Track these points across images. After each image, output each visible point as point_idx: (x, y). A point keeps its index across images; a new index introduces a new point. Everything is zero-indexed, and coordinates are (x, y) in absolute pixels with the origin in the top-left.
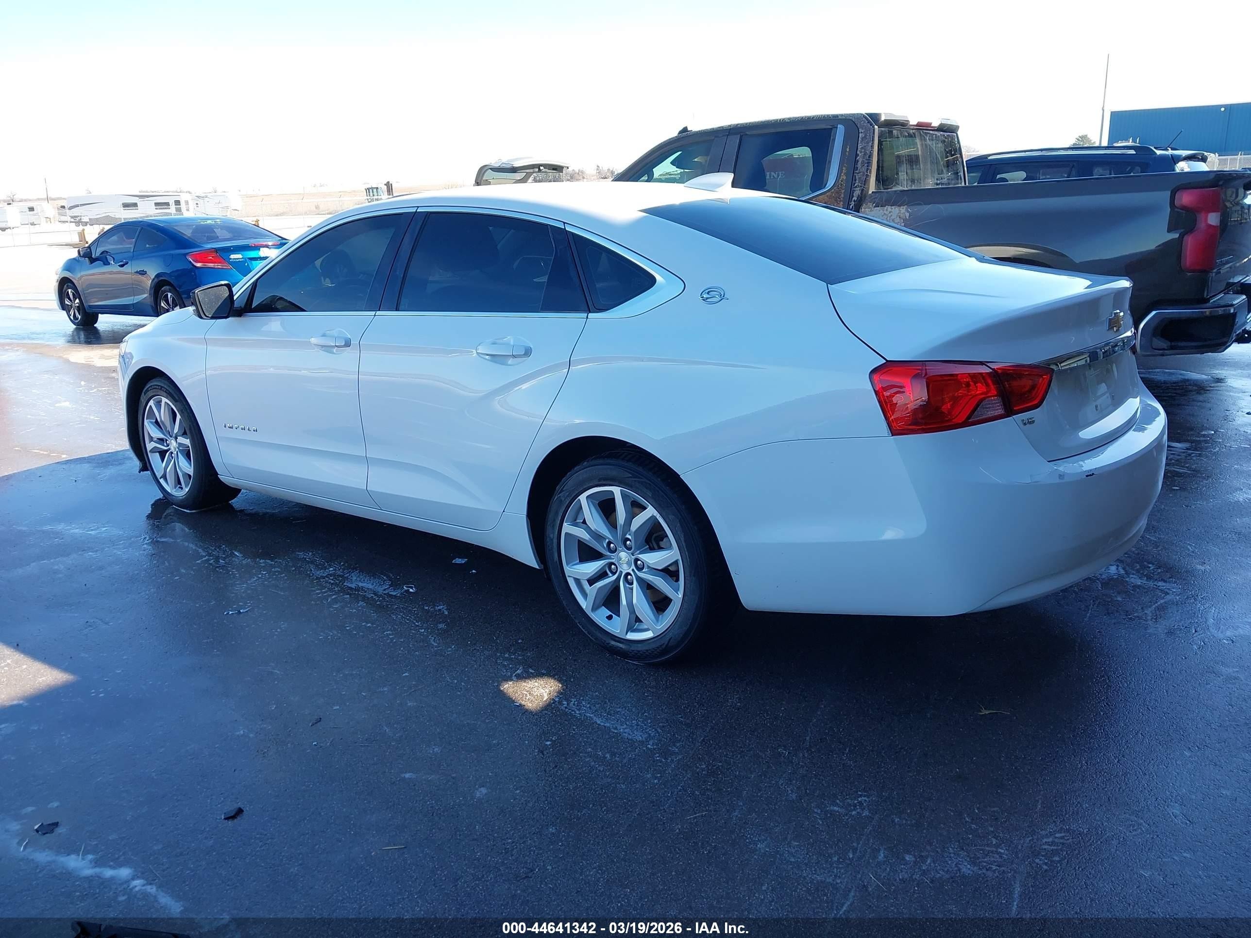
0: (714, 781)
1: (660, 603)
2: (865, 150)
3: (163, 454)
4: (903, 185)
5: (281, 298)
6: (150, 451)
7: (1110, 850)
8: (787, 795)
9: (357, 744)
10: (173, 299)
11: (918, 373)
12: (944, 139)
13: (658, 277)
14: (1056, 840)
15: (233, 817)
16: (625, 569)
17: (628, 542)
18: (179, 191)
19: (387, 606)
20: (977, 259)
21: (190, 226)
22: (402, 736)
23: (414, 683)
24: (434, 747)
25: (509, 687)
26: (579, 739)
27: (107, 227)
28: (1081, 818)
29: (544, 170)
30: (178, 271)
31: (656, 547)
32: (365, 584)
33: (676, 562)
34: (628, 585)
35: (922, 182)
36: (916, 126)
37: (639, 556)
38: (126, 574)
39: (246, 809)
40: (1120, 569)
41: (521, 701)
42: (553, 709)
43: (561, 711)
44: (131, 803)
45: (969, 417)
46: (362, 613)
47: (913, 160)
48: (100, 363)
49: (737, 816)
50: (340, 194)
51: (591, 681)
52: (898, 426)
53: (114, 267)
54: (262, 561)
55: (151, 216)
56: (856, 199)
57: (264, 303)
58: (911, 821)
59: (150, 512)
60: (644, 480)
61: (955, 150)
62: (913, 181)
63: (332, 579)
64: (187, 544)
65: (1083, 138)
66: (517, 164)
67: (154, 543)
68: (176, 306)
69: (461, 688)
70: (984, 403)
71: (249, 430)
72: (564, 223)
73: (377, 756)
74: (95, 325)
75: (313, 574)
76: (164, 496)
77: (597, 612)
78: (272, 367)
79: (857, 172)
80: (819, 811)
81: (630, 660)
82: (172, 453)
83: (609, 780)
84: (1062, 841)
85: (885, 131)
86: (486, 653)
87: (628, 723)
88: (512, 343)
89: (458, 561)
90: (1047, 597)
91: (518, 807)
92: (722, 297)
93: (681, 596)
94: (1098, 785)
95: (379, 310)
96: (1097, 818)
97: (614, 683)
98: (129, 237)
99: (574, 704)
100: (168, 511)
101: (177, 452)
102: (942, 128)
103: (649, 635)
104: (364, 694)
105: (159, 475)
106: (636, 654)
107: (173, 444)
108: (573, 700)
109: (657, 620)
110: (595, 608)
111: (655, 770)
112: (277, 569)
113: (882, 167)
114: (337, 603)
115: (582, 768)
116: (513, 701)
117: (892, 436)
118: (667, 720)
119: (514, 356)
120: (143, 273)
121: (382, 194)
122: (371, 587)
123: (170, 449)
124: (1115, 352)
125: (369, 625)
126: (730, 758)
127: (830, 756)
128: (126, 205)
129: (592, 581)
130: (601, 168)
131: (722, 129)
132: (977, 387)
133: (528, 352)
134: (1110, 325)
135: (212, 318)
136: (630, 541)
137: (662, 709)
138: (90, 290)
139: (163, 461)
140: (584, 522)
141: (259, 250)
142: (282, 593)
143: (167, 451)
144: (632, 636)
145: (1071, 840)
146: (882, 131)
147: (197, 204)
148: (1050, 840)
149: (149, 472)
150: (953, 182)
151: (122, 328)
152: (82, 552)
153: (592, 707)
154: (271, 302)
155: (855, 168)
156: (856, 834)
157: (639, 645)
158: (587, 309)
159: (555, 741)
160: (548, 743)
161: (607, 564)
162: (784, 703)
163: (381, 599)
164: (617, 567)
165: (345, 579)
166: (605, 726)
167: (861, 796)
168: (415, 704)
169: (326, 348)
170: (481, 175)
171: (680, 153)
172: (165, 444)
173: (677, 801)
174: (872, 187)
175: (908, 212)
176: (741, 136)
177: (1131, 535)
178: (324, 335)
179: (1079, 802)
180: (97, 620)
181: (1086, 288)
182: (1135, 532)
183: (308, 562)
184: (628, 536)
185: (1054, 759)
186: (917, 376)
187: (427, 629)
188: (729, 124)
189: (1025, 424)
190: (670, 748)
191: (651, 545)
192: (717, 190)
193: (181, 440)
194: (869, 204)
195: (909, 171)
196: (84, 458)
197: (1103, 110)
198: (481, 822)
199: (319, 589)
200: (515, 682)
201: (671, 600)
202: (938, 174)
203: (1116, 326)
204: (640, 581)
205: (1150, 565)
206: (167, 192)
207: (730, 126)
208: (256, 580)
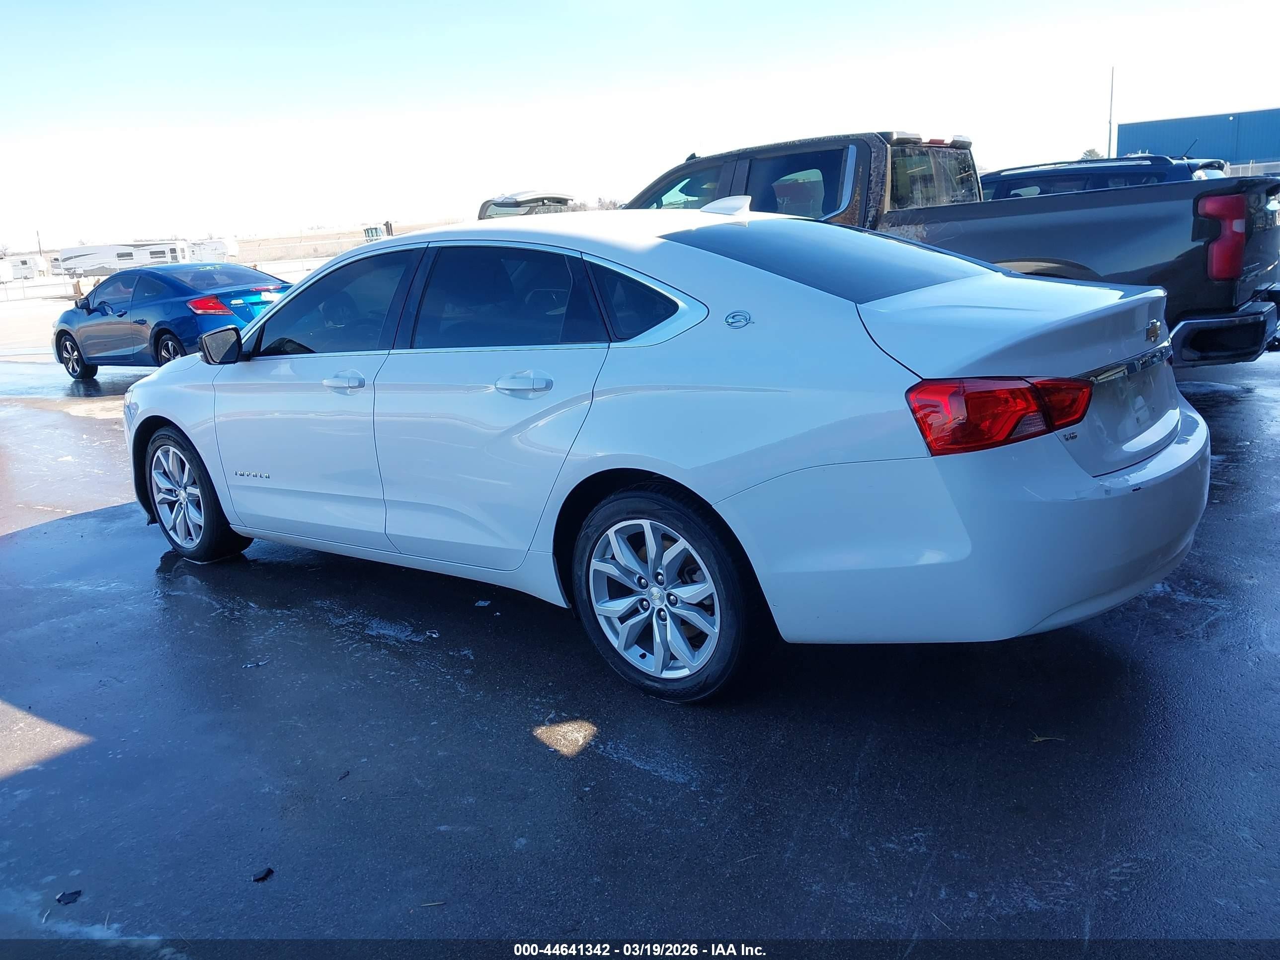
0: (762, 822)
1: (695, 639)
2: (878, 169)
3: (171, 505)
4: (919, 203)
5: (290, 341)
6: (159, 503)
7: (1180, 878)
8: (840, 834)
9: (388, 798)
10: (174, 347)
11: (956, 391)
12: (957, 155)
13: (681, 304)
14: (1124, 870)
15: (263, 879)
16: (657, 604)
17: (660, 577)
18: (174, 238)
19: (410, 653)
20: (1004, 274)
21: (188, 272)
22: (434, 787)
23: (443, 731)
24: (468, 798)
25: (541, 732)
26: (618, 784)
27: (103, 279)
28: (1147, 846)
29: (548, 203)
30: (177, 319)
31: (688, 580)
32: (386, 631)
33: (711, 596)
34: (661, 622)
35: (937, 199)
36: (929, 143)
37: (672, 590)
38: (138, 631)
39: (276, 869)
40: (1166, 586)
41: (555, 747)
42: (589, 753)
43: (598, 756)
44: (156, 868)
45: (1010, 434)
46: (385, 662)
47: (927, 179)
48: (101, 415)
49: (789, 858)
50: (338, 236)
51: (627, 723)
52: (939, 446)
53: (112, 318)
54: (278, 611)
55: (146, 265)
56: (871, 219)
57: (272, 346)
58: (971, 856)
59: (159, 565)
60: (676, 512)
61: (969, 167)
62: (928, 199)
63: (352, 628)
64: (199, 597)
65: (1091, 152)
66: (520, 199)
67: (166, 596)
68: (177, 354)
69: (492, 736)
70: (1025, 418)
71: (261, 477)
72: (581, 252)
73: (409, 809)
74: (94, 378)
75: (332, 623)
76: (174, 548)
77: (630, 651)
78: (277, 411)
79: (871, 192)
80: (874, 849)
81: (667, 700)
82: (181, 504)
83: (653, 825)
84: (1129, 871)
85: (898, 149)
86: (517, 698)
87: (668, 765)
88: (532, 377)
89: (481, 603)
90: (1092, 619)
91: (560, 857)
92: (748, 321)
93: (717, 630)
94: (1162, 811)
95: (393, 349)
96: (1165, 845)
97: (651, 724)
98: (127, 286)
99: (611, 748)
100: (178, 564)
101: (187, 503)
102: (956, 145)
103: (685, 672)
104: (392, 745)
105: (168, 526)
106: (673, 693)
107: (182, 495)
108: (609, 743)
109: (693, 656)
110: (627, 647)
111: (701, 813)
112: (295, 619)
113: (897, 186)
114: (358, 651)
115: (623, 813)
116: (548, 747)
117: (932, 456)
118: (709, 761)
119: (535, 390)
120: (142, 322)
121: (381, 234)
122: (392, 634)
123: (179, 500)
124: (1153, 363)
125: (393, 673)
126: (778, 798)
127: (881, 792)
128: (120, 256)
129: (623, 619)
130: (603, 201)
131: (730, 154)
132: (1016, 403)
133: (549, 385)
134: (1147, 336)
135: (220, 363)
136: (662, 575)
137: (703, 750)
138: (89, 342)
139: (172, 513)
140: (613, 558)
141: (261, 294)
142: (301, 644)
143: (176, 502)
144: (668, 675)
145: (1139, 870)
146: (895, 150)
147: (193, 251)
148: (1118, 870)
149: (157, 525)
150: (968, 199)
151: (122, 379)
152: (93, 609)
153: (630, 750)
154: (280, 344)
155: (869, 189)
156: (915, 872)
157: (675, 684)
158: (608, 339)
159: (594, 787)
160: (587, 789)
161: (639, 600)
162: (829, 738)
163: (403, 646)
164: (649, 603)
165: (365, 627)
166: (645, 770)
167: (917, 831)
168: (445, 753)
169: (340, 390)
170: (484, 210)
171: (688, 180)
172: (174, 495)
173: (725, 844)
174: (887, 207)
175: (925, 230)
176: (751, 161)
177: (1179, 551)
178: (336, 377)
179: (1143, 830)
180: (111, 679)
181: (1120, 299)
182: (1183, 547)
183: (326, 611)
184: (660, 571)
185: (1115, 786)
186: (955, 394)
187: (453, 675)
188: (738, 148)
189: (1067, 439)
190: (714, 790)
191: (684, 580)
192: (735, 213)
193: (190, 490)
194: (885, 224)
195: (924, 190)
196: (90, 513)
197: (1110, 124)
198: (522, 873)
199: (338, 639)
200: (548, 727)
201: (707, 635)
202: (953, 191)
203: (1153, 336)
204: (674, 616)
205: (1197, 582)
206: (162, 240)
207: (739, 150)
208: (273, 631)
